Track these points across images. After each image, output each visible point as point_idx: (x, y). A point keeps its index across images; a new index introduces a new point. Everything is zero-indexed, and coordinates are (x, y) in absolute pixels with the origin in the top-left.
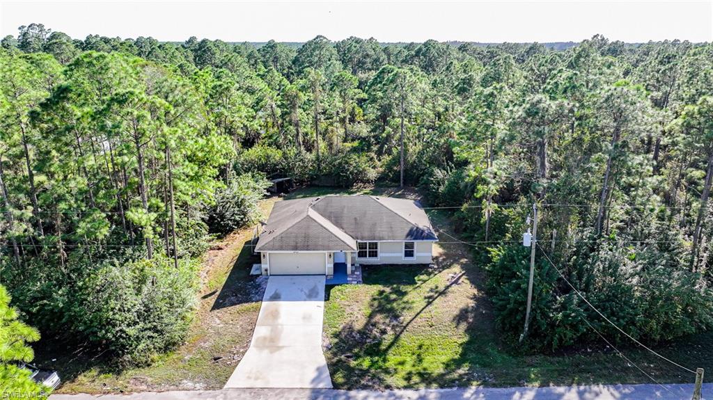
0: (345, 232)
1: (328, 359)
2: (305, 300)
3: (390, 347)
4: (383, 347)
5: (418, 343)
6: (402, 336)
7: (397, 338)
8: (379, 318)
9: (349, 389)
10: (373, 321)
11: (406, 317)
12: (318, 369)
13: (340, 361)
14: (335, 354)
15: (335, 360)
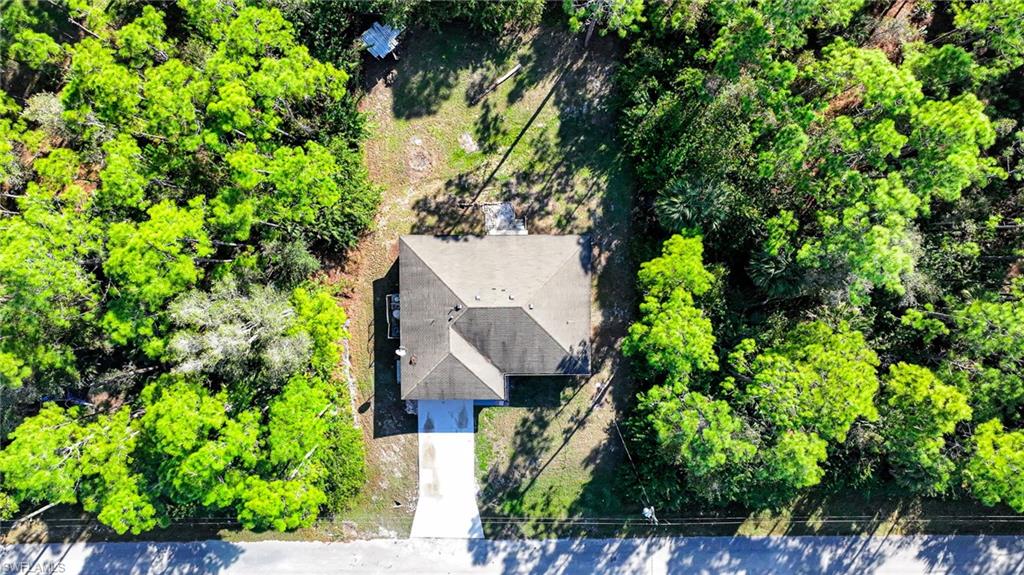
0: (492, 363)
1: (480, 508)
2: (457, 432)
3: (527, 489)
4: (521, 490)
5: (550, 484)
6: (538, 478)
7: (533, 481)
8: (520, 460)
9: (495, 539)
10: (516, 463)
11: (544, 458)
12: (473, 520)
13: (488, 509)
14: (484, 502)
15: (485, 508)
